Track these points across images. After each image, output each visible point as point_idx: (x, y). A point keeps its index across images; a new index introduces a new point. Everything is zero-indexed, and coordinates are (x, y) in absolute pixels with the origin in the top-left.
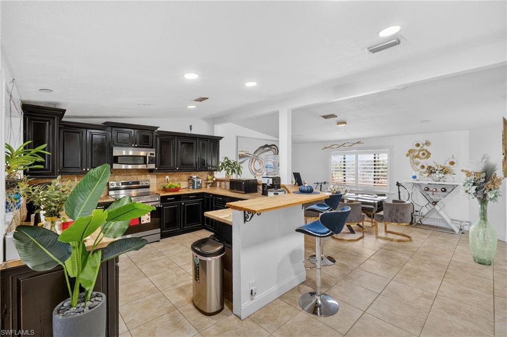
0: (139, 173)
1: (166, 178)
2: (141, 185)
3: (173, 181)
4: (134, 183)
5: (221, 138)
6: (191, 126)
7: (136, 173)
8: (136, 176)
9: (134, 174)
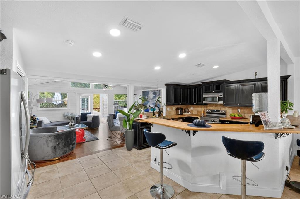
0: (222, 106)
1: (238, 110)
2: (220, 112)
3: (244, 113)
4: (217, 111)
5: (289, 76)
6: (256, 73)
7: (220, 106)
8: (220, 108)
9: (219, 106)
